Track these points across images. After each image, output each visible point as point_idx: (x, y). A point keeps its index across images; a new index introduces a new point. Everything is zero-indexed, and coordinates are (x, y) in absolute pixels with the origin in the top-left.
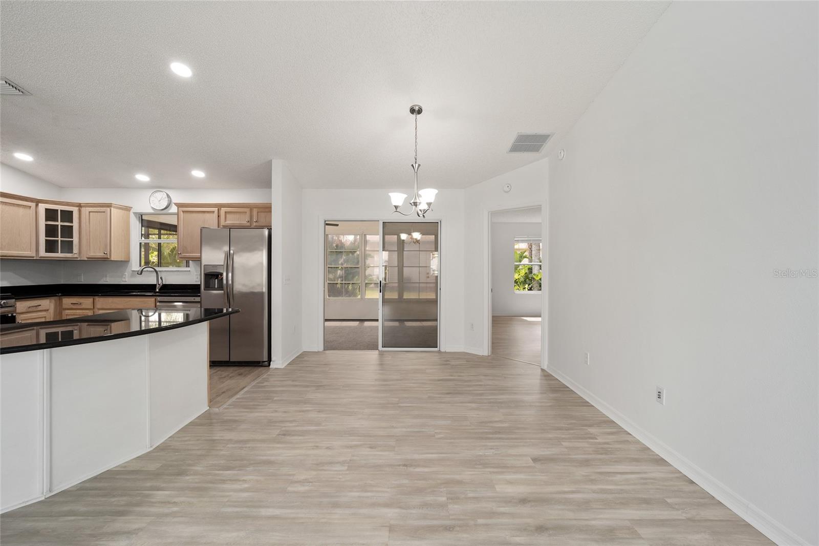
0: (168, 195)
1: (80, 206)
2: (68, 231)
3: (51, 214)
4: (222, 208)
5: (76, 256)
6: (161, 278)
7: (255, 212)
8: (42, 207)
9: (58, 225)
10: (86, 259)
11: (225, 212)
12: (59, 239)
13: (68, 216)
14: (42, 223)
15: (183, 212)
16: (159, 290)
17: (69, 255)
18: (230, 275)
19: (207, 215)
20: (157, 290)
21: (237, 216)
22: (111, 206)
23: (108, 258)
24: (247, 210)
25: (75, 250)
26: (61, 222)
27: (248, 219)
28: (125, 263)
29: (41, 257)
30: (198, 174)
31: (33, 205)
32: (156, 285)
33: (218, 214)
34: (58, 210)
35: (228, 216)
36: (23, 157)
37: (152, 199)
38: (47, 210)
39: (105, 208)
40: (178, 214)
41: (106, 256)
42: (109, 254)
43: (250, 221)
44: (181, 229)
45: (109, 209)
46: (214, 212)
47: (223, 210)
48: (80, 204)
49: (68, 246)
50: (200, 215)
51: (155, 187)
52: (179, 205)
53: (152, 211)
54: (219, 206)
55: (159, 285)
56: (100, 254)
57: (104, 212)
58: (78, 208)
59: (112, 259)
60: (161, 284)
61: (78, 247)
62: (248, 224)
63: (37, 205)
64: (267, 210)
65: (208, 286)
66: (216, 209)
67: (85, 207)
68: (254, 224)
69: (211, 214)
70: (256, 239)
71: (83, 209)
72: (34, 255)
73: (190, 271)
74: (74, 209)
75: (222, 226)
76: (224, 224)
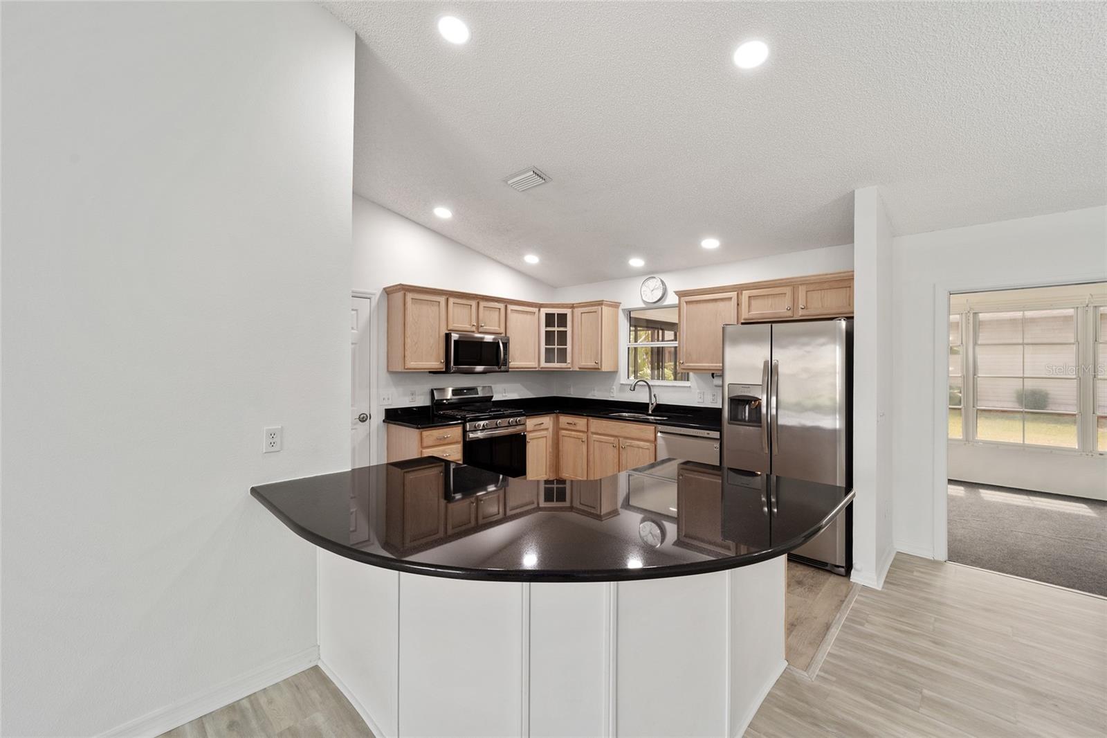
0: (662, 281)
1: (572, 307)
2: (563, 336)
3: (550, 319)
4: (744, 292)
5: (569, 366)
6: (654, 396)
7: (802, 291)
8: (543, 311)
9: (554, 331)
10: (578, 370)
11: (749, 297)
12: (556, 347)
13: (562, 319)
14: (543, 330)
15: (686, 302)
16: (652, 412)
17: (563, 365)
18: (774, 399)
19: (721, 304)
20: (650, 412)
21: (770, 301)
22: (602, 304)
23: (599, 369)
24: (788, 290)
25: (568, 360)
26: (558, 326)
27: (788, 304)
28: (614, 373)
29: (542, 368)
30: (710, 243)
31: (536, 310)
32: (648, 404)
33: (738, 301)
34: (554, 314)
35: (753, 302)
36: (532, 259)
37: (644, 288)
38: (547, 315)
39: (596, 307)
40: (679, 306)
41: (597, 367)
42: (600, 364)
43: (793, 308)
44: (684, 327)
45: (600, 308)
46: (731, 298)
47: (746, 294)
48: (573, 304)
49: (563, 355)
50: (710, 305)
51: (649, 273)
52: (681, 294)
53: (643, 306)
54: (739, 289)
55: (652, 404)
56: (591, 364)
57: (595, 312)
58: (571, 310)
59: (604, 369)
60: (655, 404)
61: (571, 355)
62: (790, 313)
63: (539, 310)
64: (826, 286)
65: (734, 418)
66: (736, 293)
67: (577, 307)
68: (801, 312)
69: (726, 303)
70: (822, 340)
71: (576, 310)
72: (537, 366)
73: (690, 387)
74: (568, 311)
75: (744, 319)
76: (747, 317)
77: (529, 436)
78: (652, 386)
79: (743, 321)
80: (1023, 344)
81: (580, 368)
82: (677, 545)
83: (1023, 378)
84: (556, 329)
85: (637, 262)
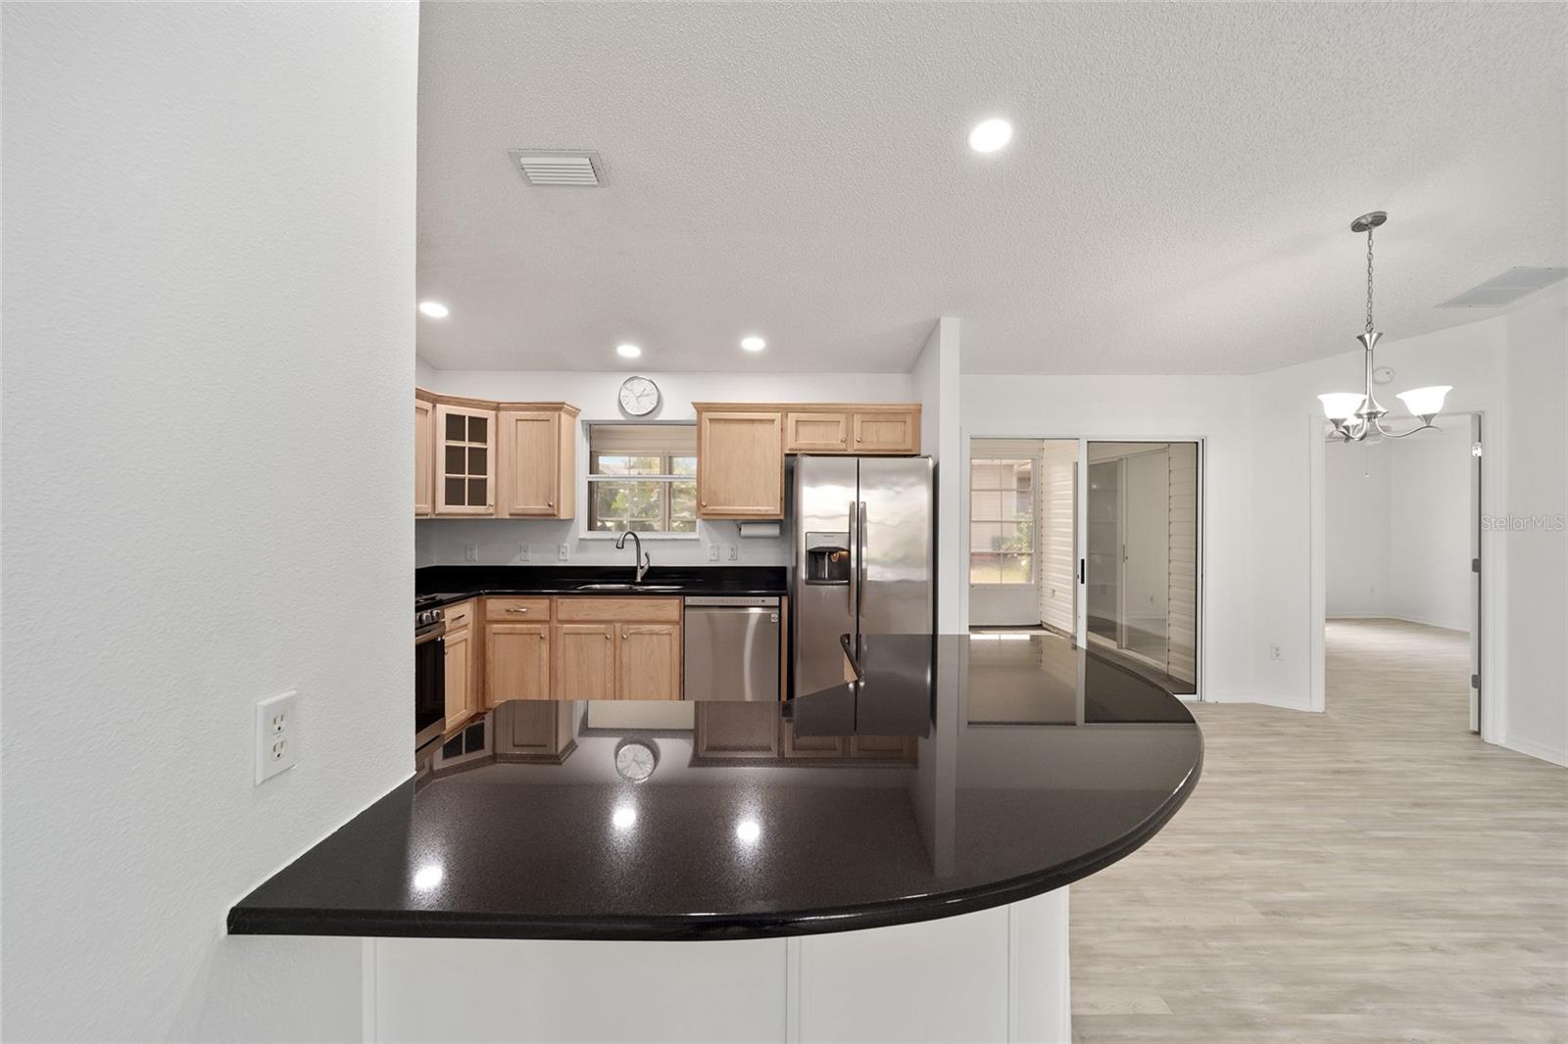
0: (656, 386)
1: (497, 407)
2: (479, 459)
3: (454, 425)
4: (789, 414)
5: (491, 510)
6: (646, 555)
7: (857, 419)
8: (443, 410)
9: (464, 448)
10: (508, 517)
11: (797, 421)
12: (467, 476)
13: (479, 427)
14: (442, 443)
15: (710, 420)
16: (642, 579)
17: (480, 510)
18: (864, 550)
19: (760, 427)
20: (639, 580)
21: (821, 429)
22: (562, 409)
23: (554, 515)
24: (842, 417)
25: (490, 500)
26: (470, 440)
27: (841, 435)
29: (440, 514)
30: (753, 344)
31: (427, 405)
32: (636, 568)
33: (782, 425)
34: (464, 417)
35: (801, 429)
36: (434, 310)
37: (623, 393)
38: (449, 416)
39: (549, 413)
40: (698, 424)
41: (550, 511)
42: (556, 507)
43: (847, 440)
45: (557, 415)
46: (773, 421)
47: (792, 417)
48: (499, 403)
49: (479, 495)
50: (746, 427)
51: (632, 370)
52: (701, 407)
53: (620, 418)
54: (785, 409)
55: (642, 568)
56: (539, 507)
57: (546, 421)
58: (495, 413)
59: (562, 518)
60: (646, 567)
61: (494, 493)
62: (843, 446)
63: (434, 407)
64: (881, 418)
65: (814, 577)
66: (780, 414)
67: (506, 409)
68: (856, 446)
69: (767, 426)
70: (912, 479)
71: (502, 414)
72: (430, 511)
73: (698, 540)
74: (489, 415)
75: (790, 450)
76: (793, 446)
77: (448, 639)
78: (642, 540)
79: (788, 452)
80: (1001, 490)
81: (511, 515)
82: (696, 766)
83: (1002, 522)
84: (466, 444)
85: (629, 351)
